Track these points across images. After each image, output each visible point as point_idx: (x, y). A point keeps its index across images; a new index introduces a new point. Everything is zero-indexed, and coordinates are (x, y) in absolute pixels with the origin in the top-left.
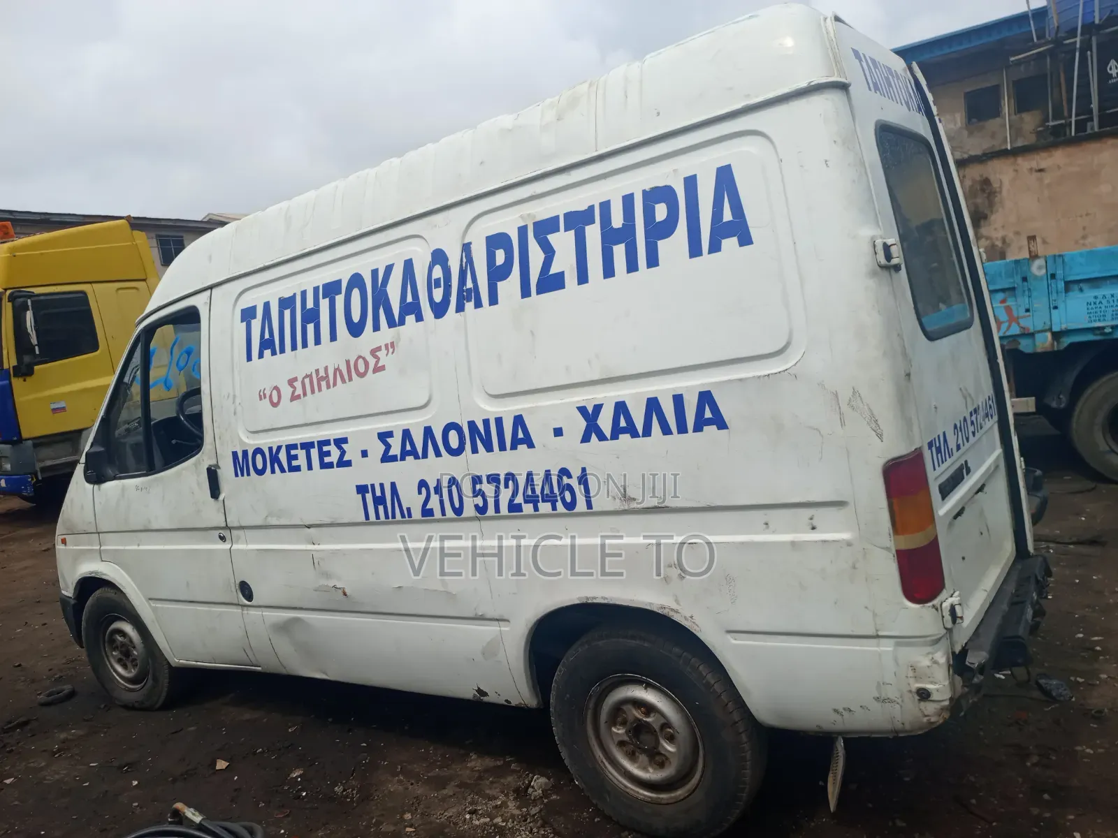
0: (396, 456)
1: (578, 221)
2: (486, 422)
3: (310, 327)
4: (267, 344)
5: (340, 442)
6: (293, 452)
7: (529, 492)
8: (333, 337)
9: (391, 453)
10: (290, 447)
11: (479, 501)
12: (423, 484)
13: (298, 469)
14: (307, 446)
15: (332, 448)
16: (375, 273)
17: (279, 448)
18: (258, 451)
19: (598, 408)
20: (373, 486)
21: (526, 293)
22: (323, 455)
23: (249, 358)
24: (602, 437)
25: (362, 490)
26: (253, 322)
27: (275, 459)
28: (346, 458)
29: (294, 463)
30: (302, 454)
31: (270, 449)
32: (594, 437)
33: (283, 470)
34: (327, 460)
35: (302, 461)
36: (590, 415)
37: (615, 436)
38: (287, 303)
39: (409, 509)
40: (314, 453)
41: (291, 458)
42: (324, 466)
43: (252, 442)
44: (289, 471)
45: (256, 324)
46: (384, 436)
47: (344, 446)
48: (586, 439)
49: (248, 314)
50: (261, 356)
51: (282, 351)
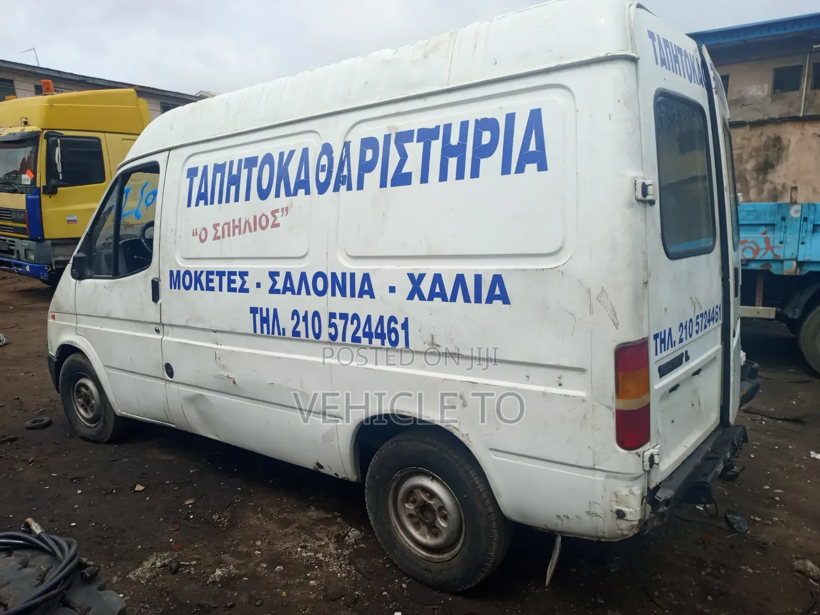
0: (279, 290)
1: (427, 136)
2: (344, 275)
3: (233, 188)
4: (202, 196)
5: (243, 274)
6: (211, 277)
7: (367, 330)
8: (247, 198)
9: (277, 287)
10: (210, 273)
11: (332, 331)
12: (295, 313)
13: (212, 289)
14: (221, 274)
15: (237, 278)
16: (282, 154)
17: (202, 272)
18: (187, 272)
19: (422, 276)
20: (261, 309)
21: (383, 184)
22: (231, 281)
23: (189, 205)
24: (422, 298)
25: (254, 310)
26: (195, 179)
27: (198, 280)
28: (245, 287)
29: (211, 285)
30: (216, 279)
31: (196, 272)
32: (416, 297)
33: (202, 289)
34: (233, 286)
35: (215, 284)
36: (416, 280)
37: (431, 298)
38: (219, 168)
39: (284, 329)
40: (225, 279)
41: (209, 281)
42: (230, 290)
43: (184, 266)
44: (207, 290)
45: (197, 181)
46: (273, 275)
47: (245, 277)
48: (411, 297)
49: (192, 173)
50: (197, 204)
51: (212, 203)
